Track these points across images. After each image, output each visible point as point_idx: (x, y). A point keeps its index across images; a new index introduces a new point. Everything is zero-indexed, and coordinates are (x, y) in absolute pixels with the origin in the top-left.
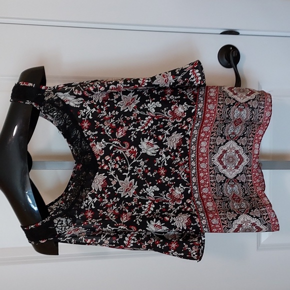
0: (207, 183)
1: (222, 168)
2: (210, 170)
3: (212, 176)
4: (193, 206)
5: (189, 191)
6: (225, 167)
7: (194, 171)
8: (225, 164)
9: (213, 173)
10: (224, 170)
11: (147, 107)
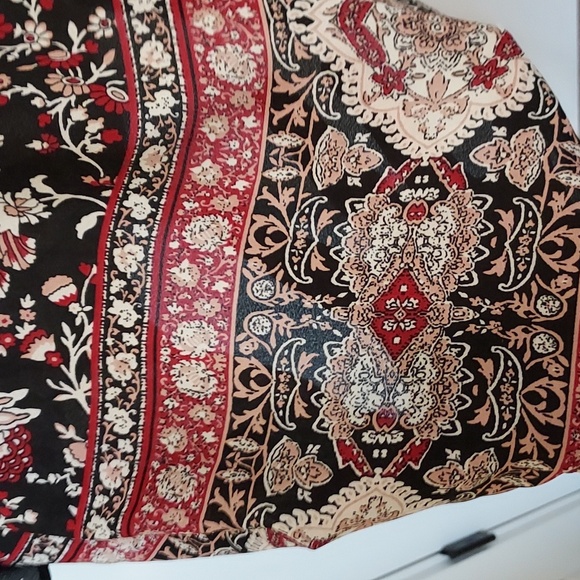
0: (240, 185)
1: (369, 86)
2: (280, 101)
3: (284, 140)
4: (78, 331)
5: (88, 223)
6: (391, 82)
7: (161, 104)
8: (394, 58)
9: (298, 119)
10: (383, 104)
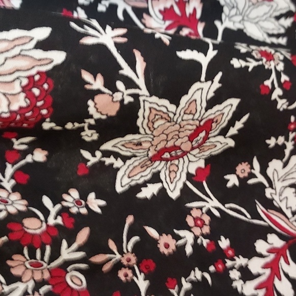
11: (261, 179)
